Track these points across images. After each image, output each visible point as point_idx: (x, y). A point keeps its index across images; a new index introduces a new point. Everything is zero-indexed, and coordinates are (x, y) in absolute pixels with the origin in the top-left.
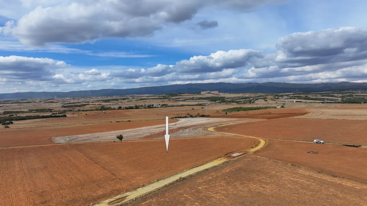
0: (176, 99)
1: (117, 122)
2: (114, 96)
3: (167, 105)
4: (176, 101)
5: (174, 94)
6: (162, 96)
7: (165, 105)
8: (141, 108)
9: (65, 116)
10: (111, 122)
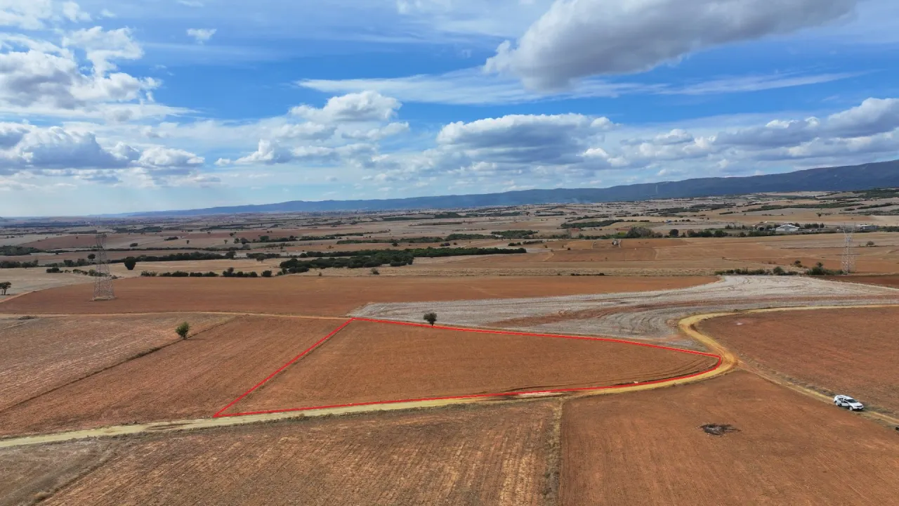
0: (877, 206)
1: (573, 275)
2: (710, 198)
3: (822, 226)
4: (868, 214)
5: (886, 191)
6: (834, 199)
7: (816, 226)
8: (731, 235)
9: (523, 251)
10: (559, 275)
